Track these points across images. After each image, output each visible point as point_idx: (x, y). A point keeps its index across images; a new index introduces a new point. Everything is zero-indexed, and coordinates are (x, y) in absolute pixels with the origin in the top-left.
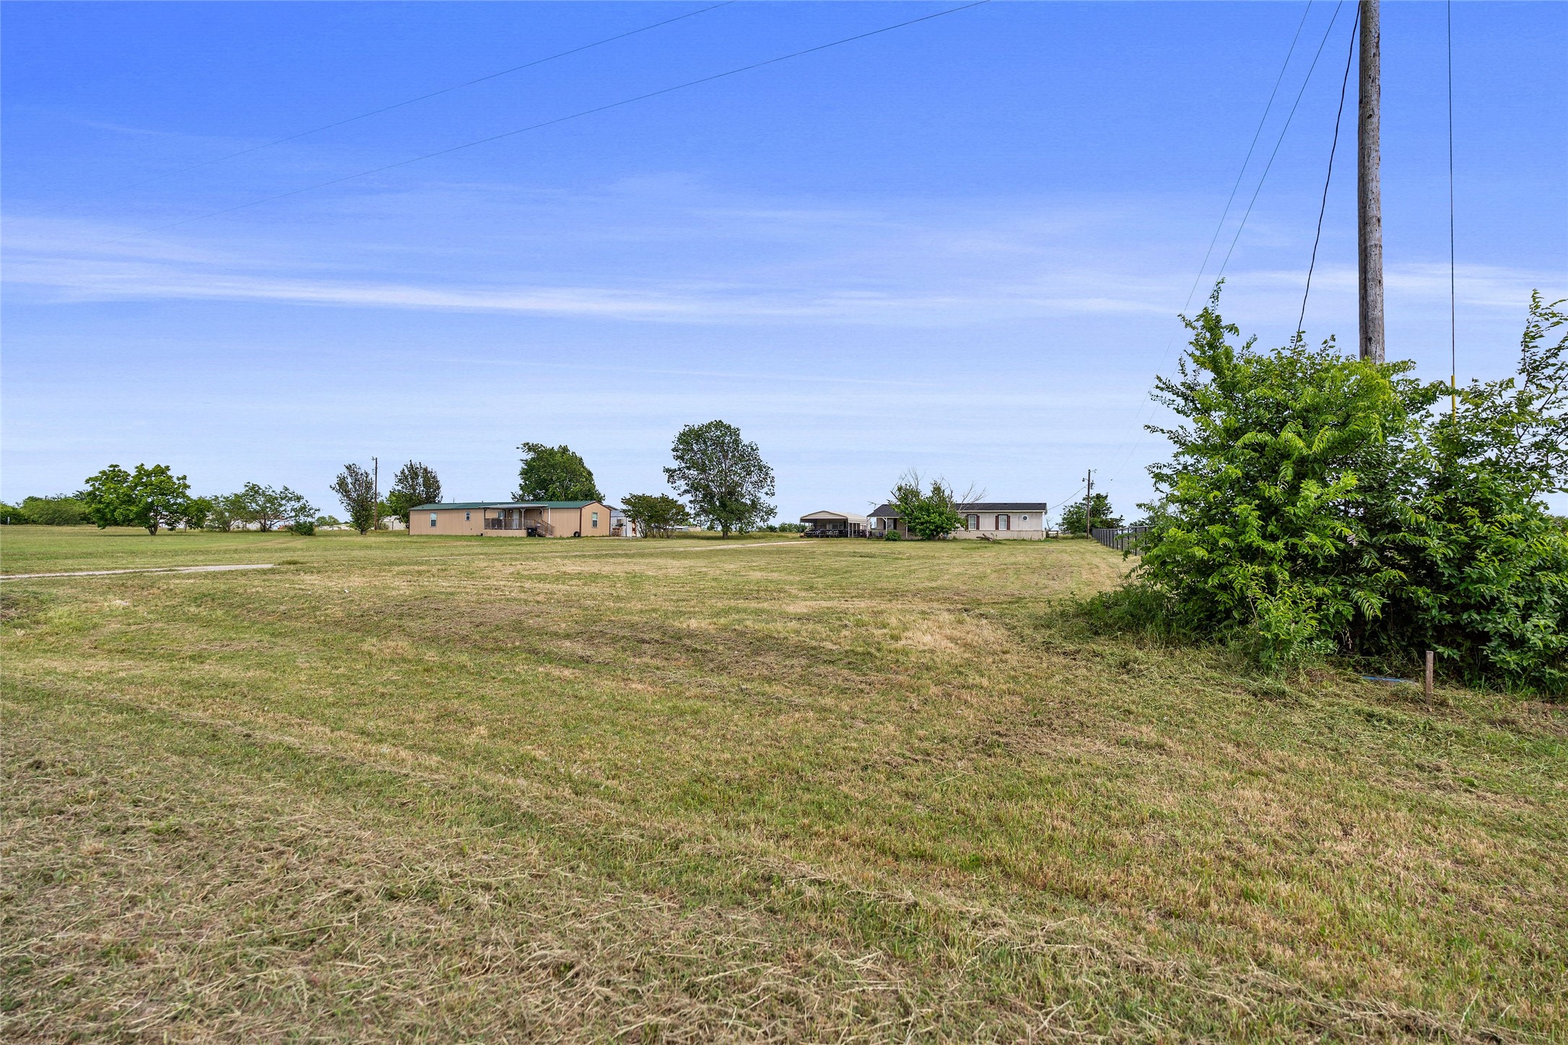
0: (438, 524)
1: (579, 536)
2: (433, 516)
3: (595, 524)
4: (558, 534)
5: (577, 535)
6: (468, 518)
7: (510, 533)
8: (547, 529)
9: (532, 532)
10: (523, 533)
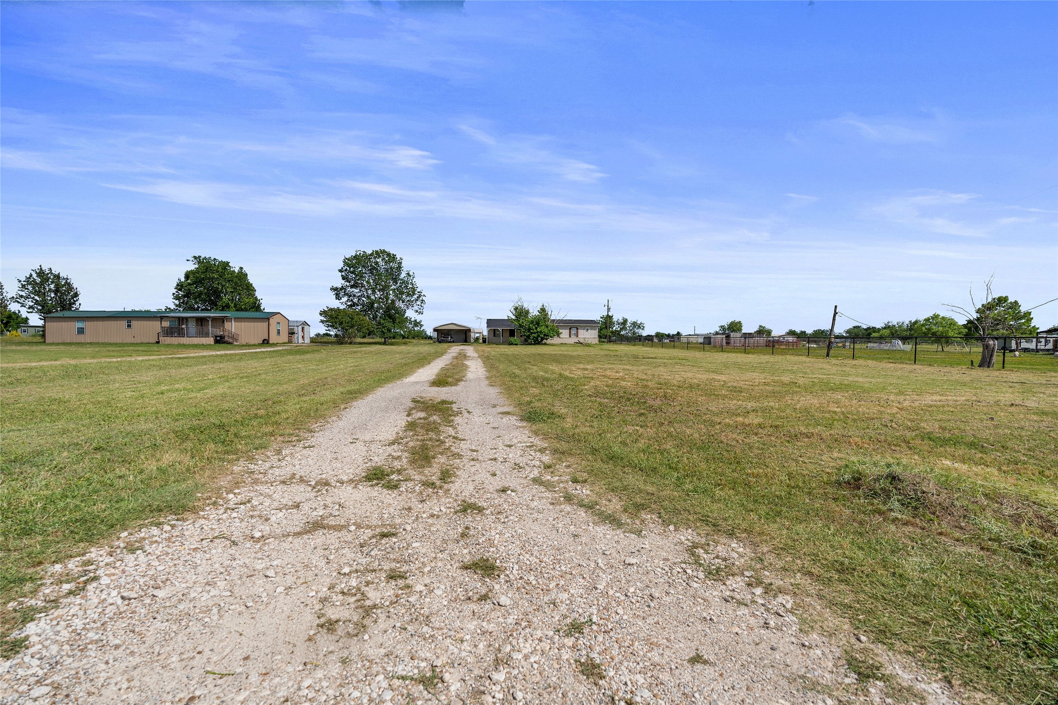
0: (87, 331)
1: (268, 343)
2: (80, 325)
3: (279, 332)
4: (243, 340)
5: (266, 342)
6: (129, 326)
7: (185, 340)
8: (233, 338)
9: (220, 340)
10: (211, 340)
